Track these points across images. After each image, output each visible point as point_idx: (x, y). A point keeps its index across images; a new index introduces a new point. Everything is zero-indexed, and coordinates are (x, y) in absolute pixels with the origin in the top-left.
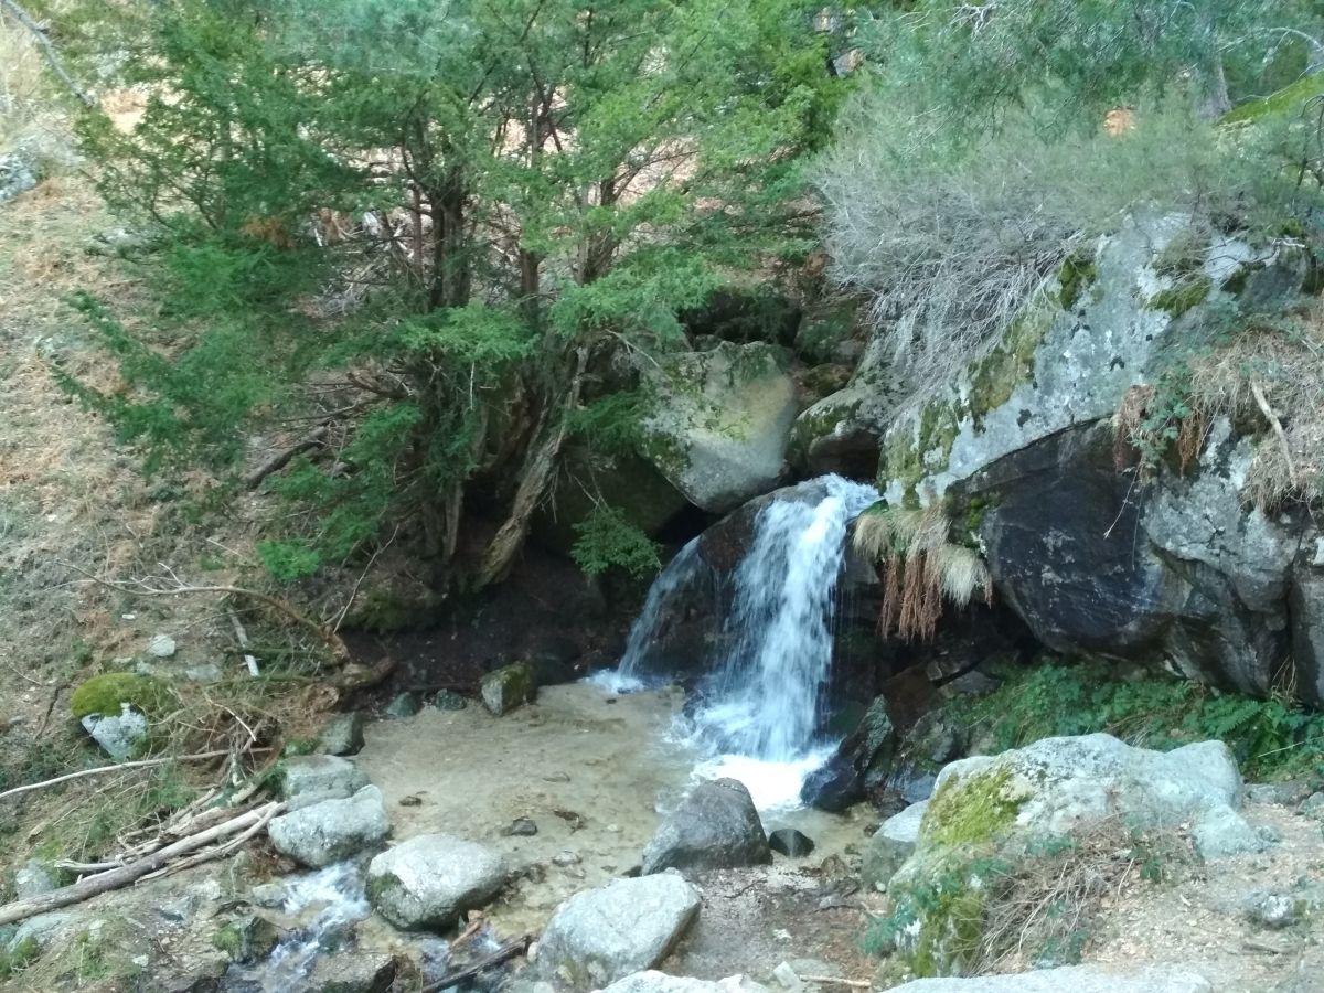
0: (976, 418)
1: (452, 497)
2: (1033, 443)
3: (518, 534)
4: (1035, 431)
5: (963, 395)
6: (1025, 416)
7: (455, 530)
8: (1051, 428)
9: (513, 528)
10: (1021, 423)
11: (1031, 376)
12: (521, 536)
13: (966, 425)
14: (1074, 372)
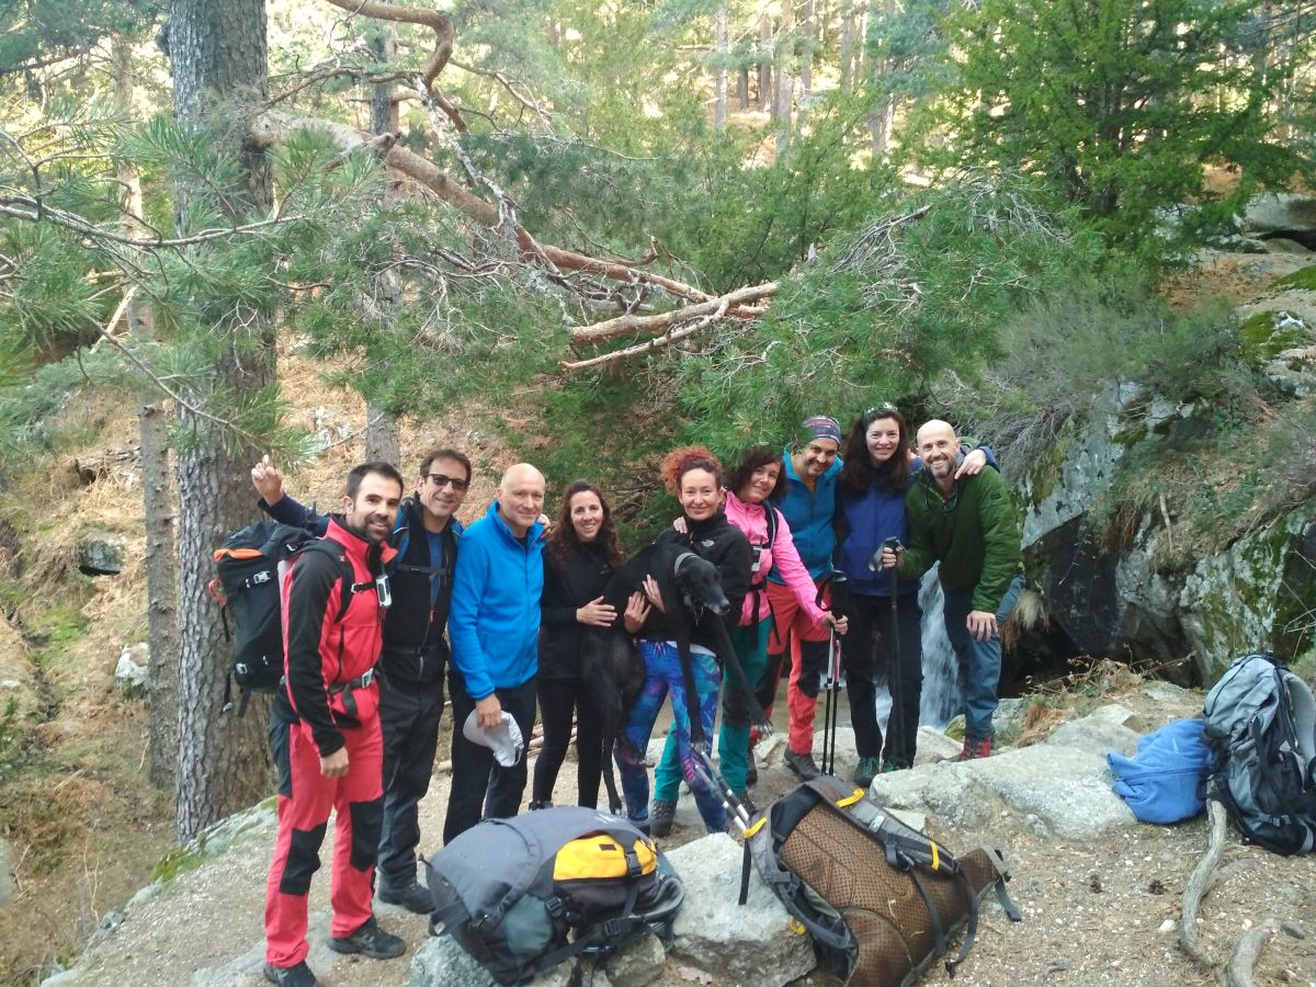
0: (1035, 505)
2: (1066, 523)
4: (1066, 516)
5: (1029, 489)
6: (1060, 506)
8: (1074, 514)
10: (1058, 510)
11: (1061, 479)
13: (1030, 509)
14: (1081, 479)
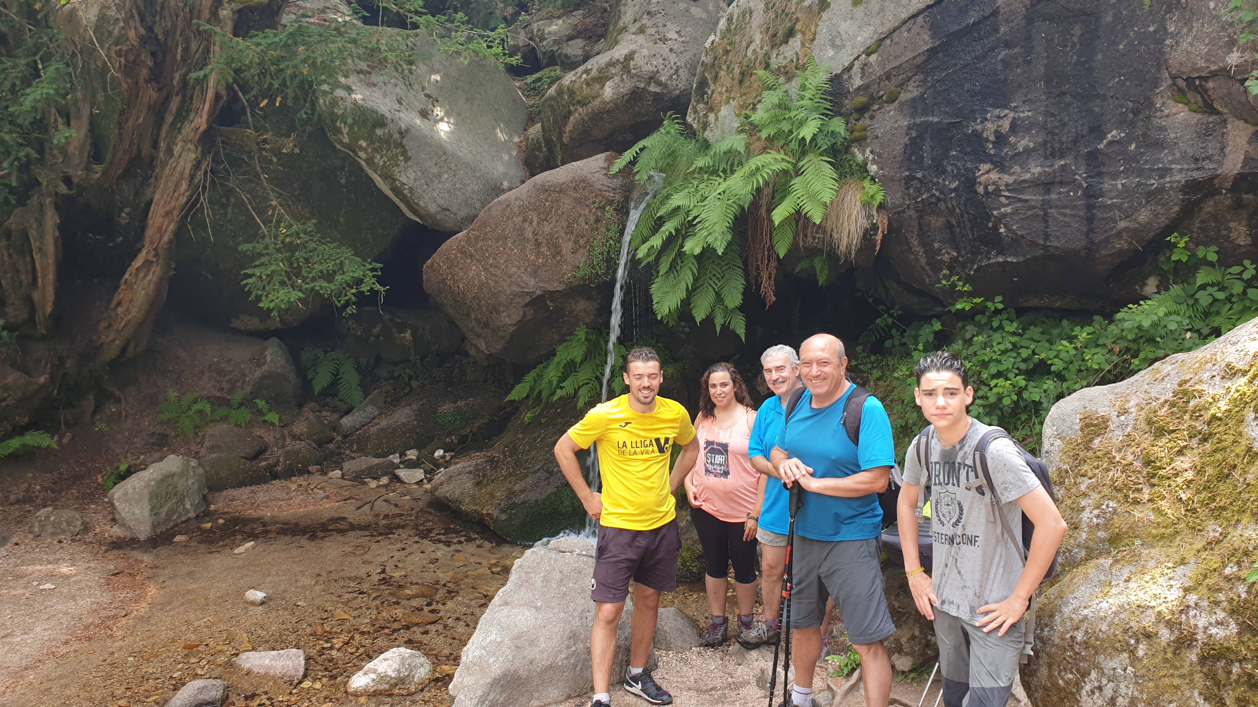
1: (40, 223)
3: (155, 274)
7: (51, 277)
9: (147, 264)
12: (161, 279)
